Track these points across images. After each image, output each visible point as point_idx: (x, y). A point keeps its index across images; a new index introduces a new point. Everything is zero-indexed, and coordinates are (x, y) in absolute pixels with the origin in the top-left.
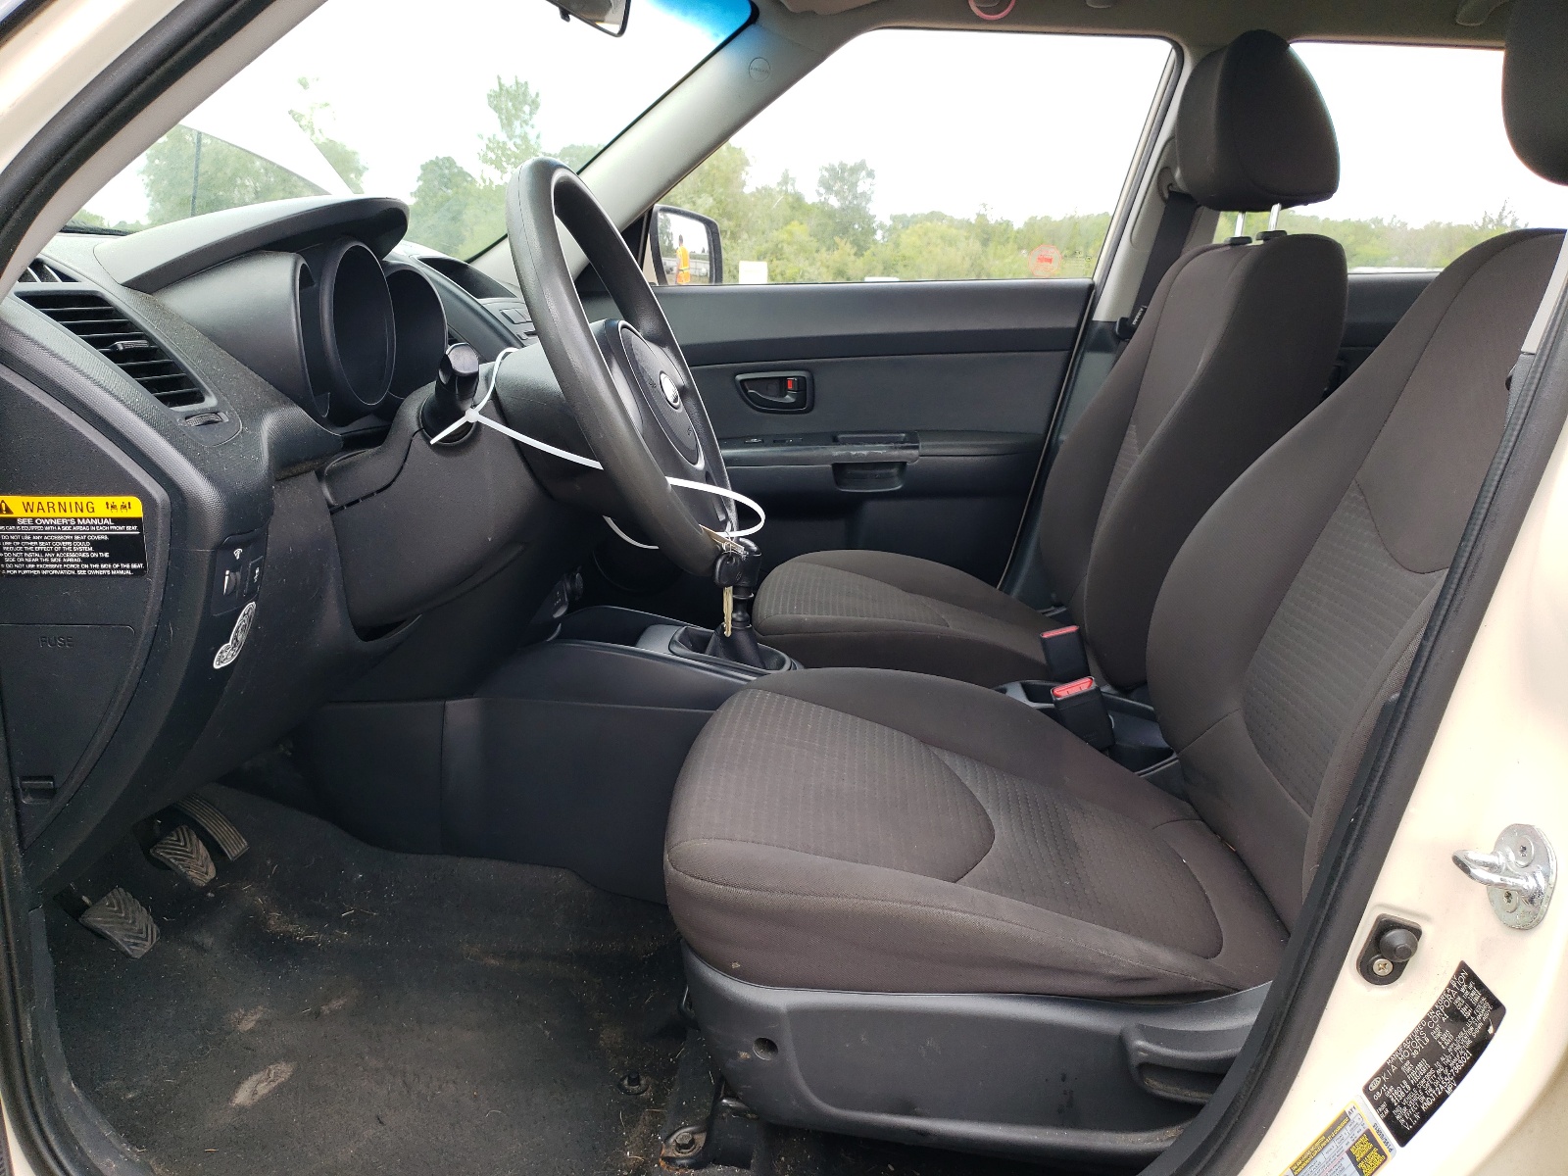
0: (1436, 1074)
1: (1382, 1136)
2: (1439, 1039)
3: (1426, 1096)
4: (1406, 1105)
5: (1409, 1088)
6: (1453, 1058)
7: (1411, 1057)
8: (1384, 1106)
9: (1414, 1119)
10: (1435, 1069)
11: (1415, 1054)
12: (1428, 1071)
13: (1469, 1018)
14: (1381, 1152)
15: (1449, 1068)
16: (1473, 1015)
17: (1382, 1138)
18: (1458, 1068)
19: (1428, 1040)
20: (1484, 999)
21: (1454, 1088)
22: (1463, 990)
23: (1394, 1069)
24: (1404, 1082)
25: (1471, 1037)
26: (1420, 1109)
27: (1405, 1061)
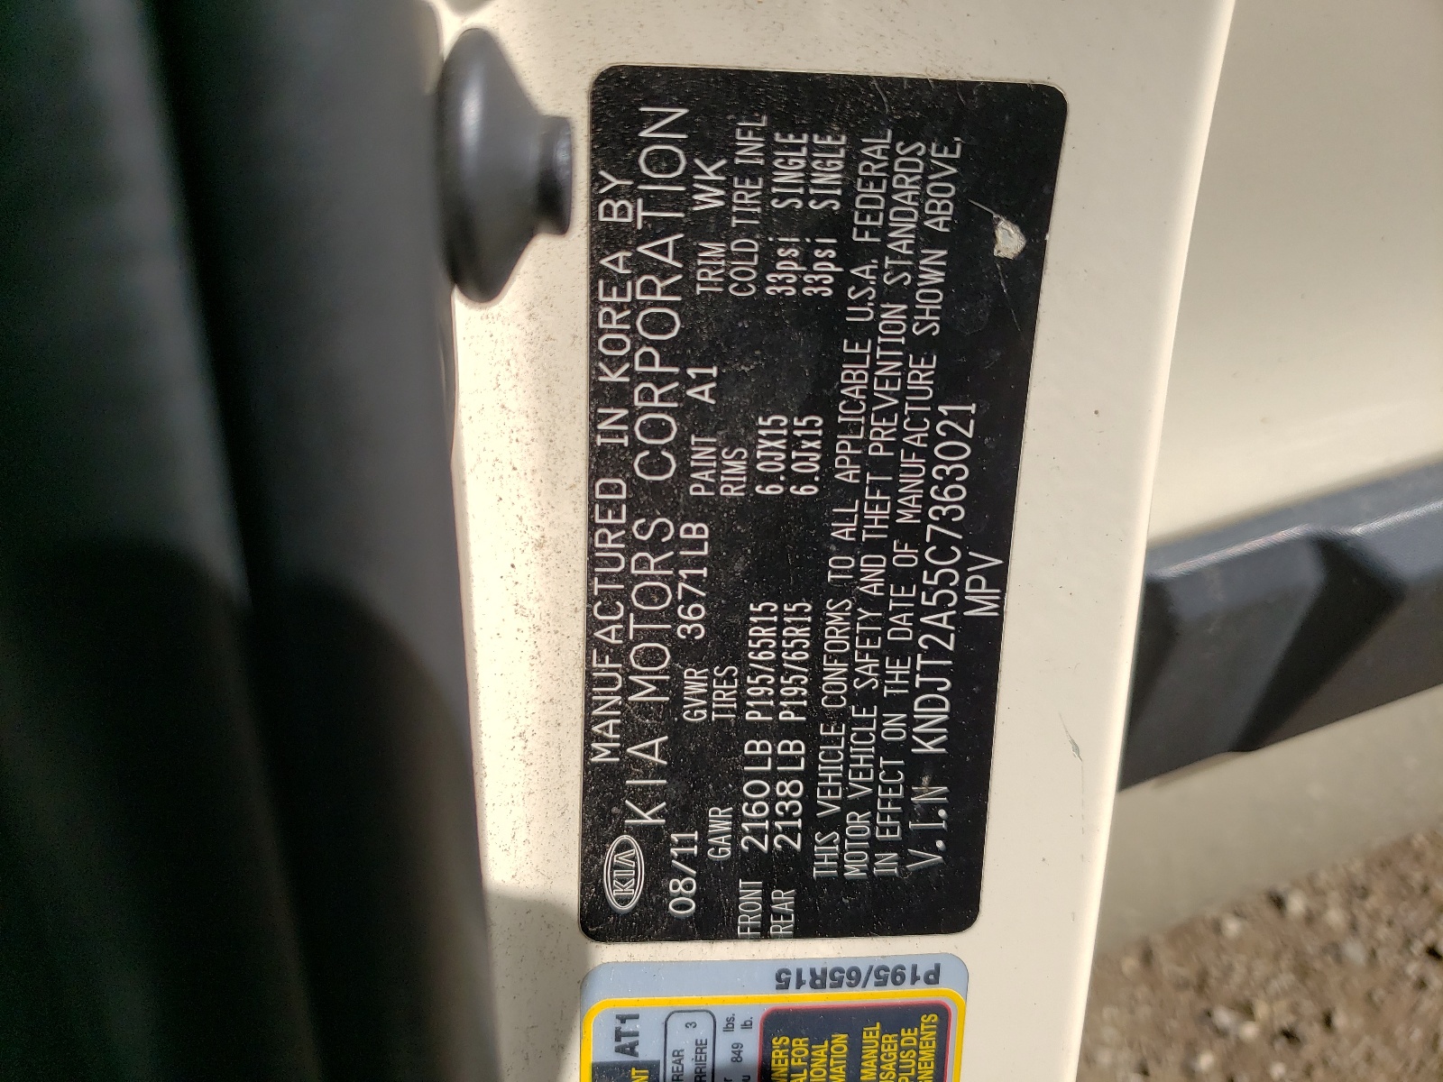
0: (866, 601)
1: (854, 977)
2: (755, 477)
3: (902, 704)
4: (847, 805)
5: (794, 747)
6: (892, 489)
7: (687, 652)
8: (750, 895)
9: (929, 812)
10: (841, 591)
11: (693, 622)
12: (819, 618)
13: (842, 282)
14: (899, 1019)
15: (912, 535)
16: (849, 255)
17: (837, 984)
18: (950, 501)
19: (697, 530)
20: (876, 148)
21: (998, 579)
22: (709, 199)
23: (652, 750)
24: (755, 747)
25: (917, 347)
26: (916, 767)
27: (672, 686)
